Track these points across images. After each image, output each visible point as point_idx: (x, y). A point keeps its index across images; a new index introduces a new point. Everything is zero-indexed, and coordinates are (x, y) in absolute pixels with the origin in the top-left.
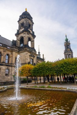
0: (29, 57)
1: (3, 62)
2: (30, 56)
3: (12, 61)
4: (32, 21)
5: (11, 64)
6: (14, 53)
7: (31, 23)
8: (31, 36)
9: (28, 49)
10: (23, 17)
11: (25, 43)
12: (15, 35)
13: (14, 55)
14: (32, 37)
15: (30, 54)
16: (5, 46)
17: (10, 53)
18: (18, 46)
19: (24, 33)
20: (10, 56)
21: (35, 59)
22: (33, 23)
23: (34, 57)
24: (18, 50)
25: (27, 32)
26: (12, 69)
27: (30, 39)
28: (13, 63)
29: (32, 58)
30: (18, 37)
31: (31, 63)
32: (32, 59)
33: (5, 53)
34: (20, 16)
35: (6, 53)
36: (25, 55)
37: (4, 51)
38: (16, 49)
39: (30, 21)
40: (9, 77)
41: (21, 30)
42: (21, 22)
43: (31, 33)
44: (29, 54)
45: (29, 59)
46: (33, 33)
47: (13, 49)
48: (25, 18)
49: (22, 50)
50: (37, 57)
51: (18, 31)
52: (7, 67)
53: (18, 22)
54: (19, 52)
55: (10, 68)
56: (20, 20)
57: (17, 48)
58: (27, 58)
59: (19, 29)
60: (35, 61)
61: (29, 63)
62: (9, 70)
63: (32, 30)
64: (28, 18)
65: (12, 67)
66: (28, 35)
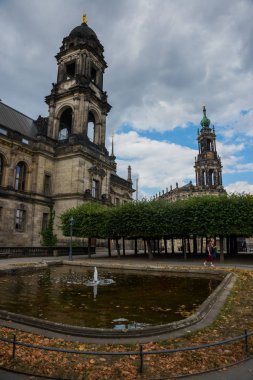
0: (87, 174)
1: (10, 188)
2: (90, 170)
3: (36, 184)
4: (101, 58)
5: (31, 193)
6: (41, 159)
7: (99, 65)
8: (95, 106)
9: (86, 150)
10: (76, 44)
11: (77, 129)
12: (44, 99)
13: (40, 165)
14: (99, 111)
15: (91, 166)
16: (15, 135)
17: (27, 158)
18: (53, 137)
19: (76, 94)
20: (30, 167)
21: (104, 182)
22: (105, 65)
23: (102, 174)
24: (52, 150)
25: (84, 92)
26: (33, 210)
27: (91, 117)
28: (38, 191)
29: (97, 178)
30: (54, 107)
31: (94, 194)
32: (97, 182)
33: (14, 157)
34: (65, 40)
35: (16, 159)
36: (77, 168)
37: (12, 153)
38: (47, 148)
39: (96, 58)
40: (25, 235)
41: (67, 86)
42: (67, 58)
43: (98, 95)
44: (89, 165)
45: (87, 181)
46: (104, 95)
47: (38, 145)
48: (81, 47)
49: (67, 150)
50: (112, 175)
51: (56, 87)
52: (20, 203)
53: (58, 57)
55: (29, 206)
56: (63, 51)
57: (50, 142)
58: (81, 176)
59: (59, 83)
60: (105, 189)
61: (86, 195)
62: (24, 211)
63: (100, 87)
64: (91, 49)
65: (34, 202)
66: (87, 104)
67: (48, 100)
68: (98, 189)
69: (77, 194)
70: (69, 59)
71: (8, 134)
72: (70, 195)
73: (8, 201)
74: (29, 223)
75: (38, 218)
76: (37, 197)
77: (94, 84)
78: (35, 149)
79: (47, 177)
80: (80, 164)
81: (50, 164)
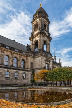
0: (44, 62)
1: (20, 67)
2: (45, 60)
3: (28, 66)
4: (48, 20)
5: (27, 69)
6: (29, 58)
7: (47, 23)
8: (46, 39)
9: (43, 54)
10: (38, 16)
12: (29, 39)
13: (29, 60)
14: (48, 40)
15: (45, 59)
16: (20, 51)
17: (25, 58)
19: (39, 35)
20: (26, 61)
21: (50, 64)
22: (49, 23)
23: (50, 61)
24: (33, 55)
25: (42, 34)
26: (28, 73)
27: (45, 43)
28: (29, 68)
29: (48, 63)
30: (32, 41)
31: (47, 68)
32: (48, 64)
33: (20, 58)
34: (34, 15)
35: (22, 59)
36: (41, 60)
37: (20, 57)
38: (31, 54)
39: (45, 20)
40: (26, 81)
41: (36, 33)
42: (35, 23)
43: (47, 34)
45: (44, 64)
46: (49, 34)
47: (28, 54)
48: (40, 17)
49: (37, 55)
50: (53, 62)
51: (32, 34)
52: (24, 72)
53: (32, 23)
54: (34, 56)
55: (27, 72)
56: (34, 20)
57: (32, 52)
58: (42, 62)
59: (33, 32)
60: (51, 66)
61: (45, 68)
62: (25, 74)
63: (48, 31)
64: (43, 17)
65: (28, 71)
66: (43, 38)
67: (30, 38)
68: (48, 66)
69: (41, 68)
70: (36, 23)
71: (18, 51)
72: (39, 68)
73: (20, 71)
74: (27, 77)
75: (29, 76)
76: (29, 70)
77: (45, 30)
78: (27, 55)
79: (32, 63)
80: (42, 59)
81: (32, 59)
